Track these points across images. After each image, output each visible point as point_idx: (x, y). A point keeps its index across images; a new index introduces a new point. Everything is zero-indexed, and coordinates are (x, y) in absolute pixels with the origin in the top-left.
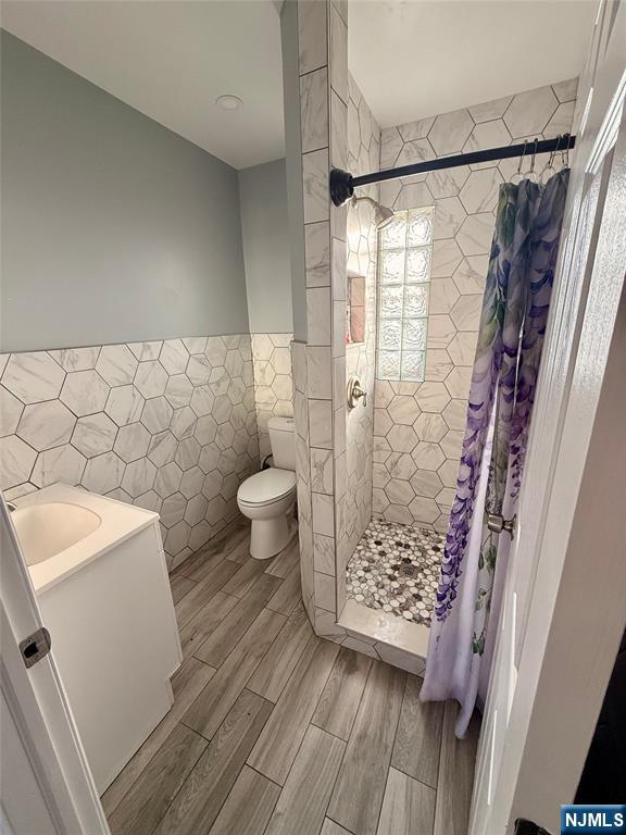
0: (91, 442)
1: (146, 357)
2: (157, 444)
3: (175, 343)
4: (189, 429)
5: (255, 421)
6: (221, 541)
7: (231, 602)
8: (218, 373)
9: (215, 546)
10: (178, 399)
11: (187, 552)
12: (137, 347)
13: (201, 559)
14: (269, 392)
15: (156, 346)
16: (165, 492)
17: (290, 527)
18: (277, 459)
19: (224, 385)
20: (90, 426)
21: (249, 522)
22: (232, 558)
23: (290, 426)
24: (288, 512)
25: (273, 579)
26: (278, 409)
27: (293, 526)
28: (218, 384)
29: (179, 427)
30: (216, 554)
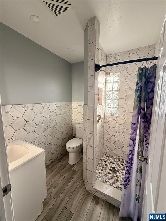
0: (29, 129)
1: (46, 107)
2: (46, 130)
3: (53, 104)
4: (55, 126)
5: (72, 124)
6: (61, 158)
7: (62, 177)
8: (63, 111)
9: (59, 160)
10: (53, 118)
11: (51, 161)
12: (44, 104)
13: (54, 163)
14: (76, 117)
15: (48, 104)
16: (46, 143)
17: (80, 155)
18: (77, 135)
19: (65, 114)
20: (29, 124)
21: (69, 153)
22: (63, 164)
23: (82, 126)
24: (80, 151)
25: (75, 171)
26: (78, 122)
27: (81, 155)
28: (63, 114)
29: (52, 125)
30: (59, 162)
